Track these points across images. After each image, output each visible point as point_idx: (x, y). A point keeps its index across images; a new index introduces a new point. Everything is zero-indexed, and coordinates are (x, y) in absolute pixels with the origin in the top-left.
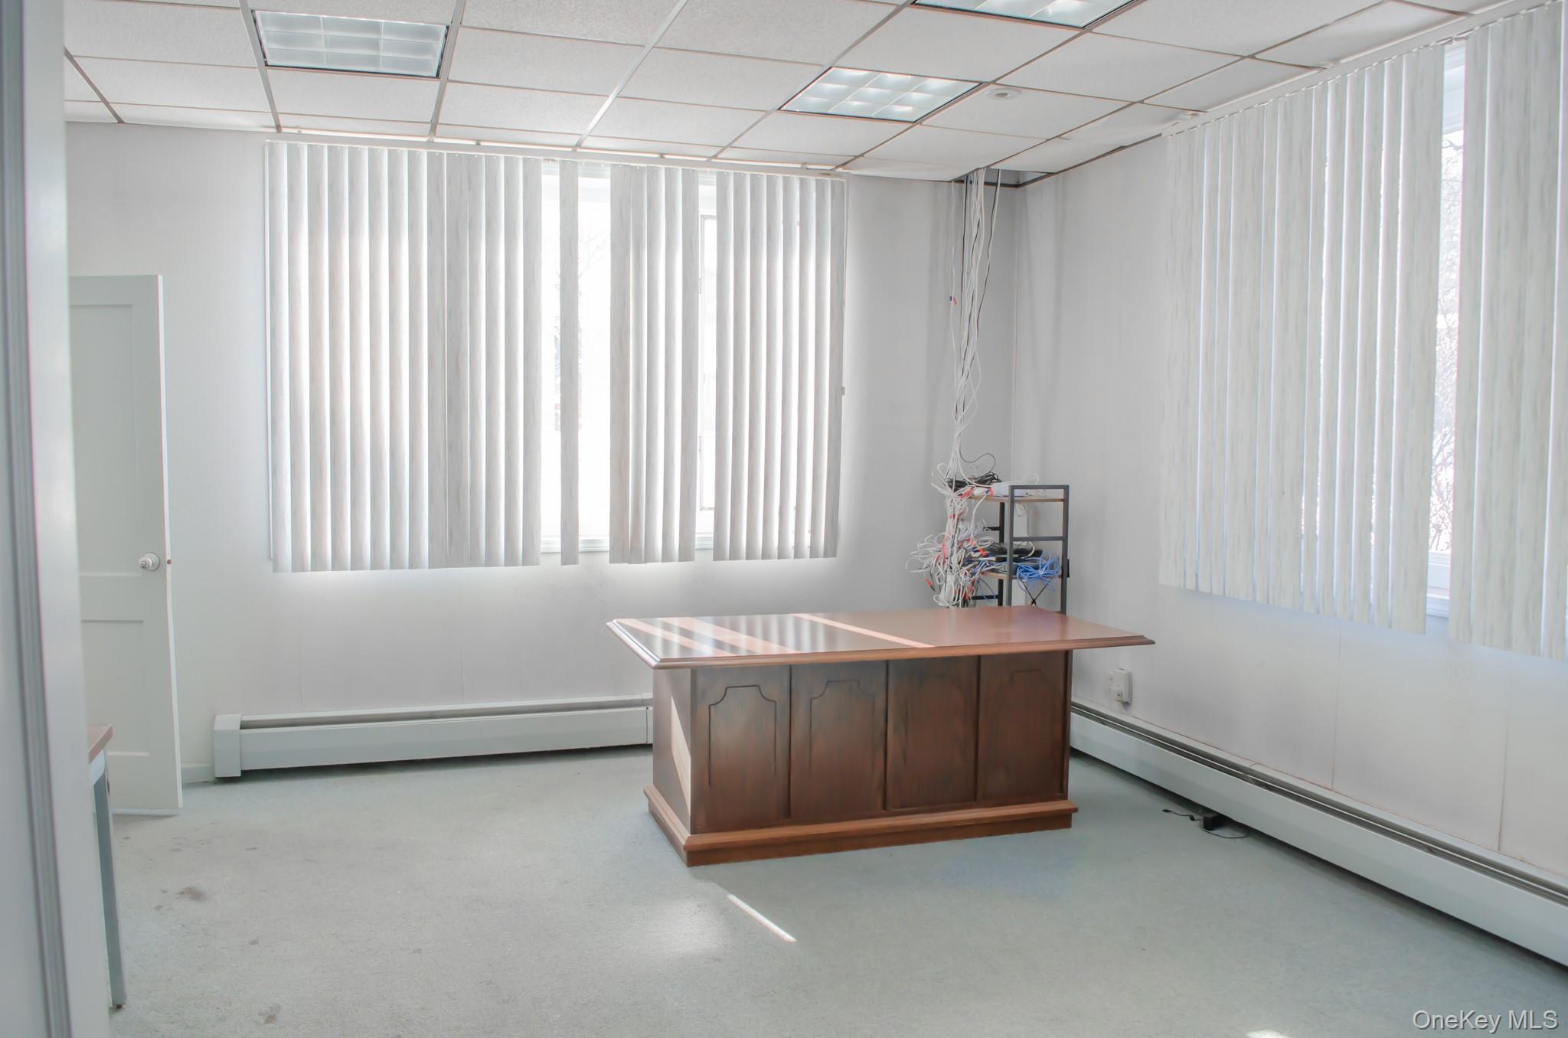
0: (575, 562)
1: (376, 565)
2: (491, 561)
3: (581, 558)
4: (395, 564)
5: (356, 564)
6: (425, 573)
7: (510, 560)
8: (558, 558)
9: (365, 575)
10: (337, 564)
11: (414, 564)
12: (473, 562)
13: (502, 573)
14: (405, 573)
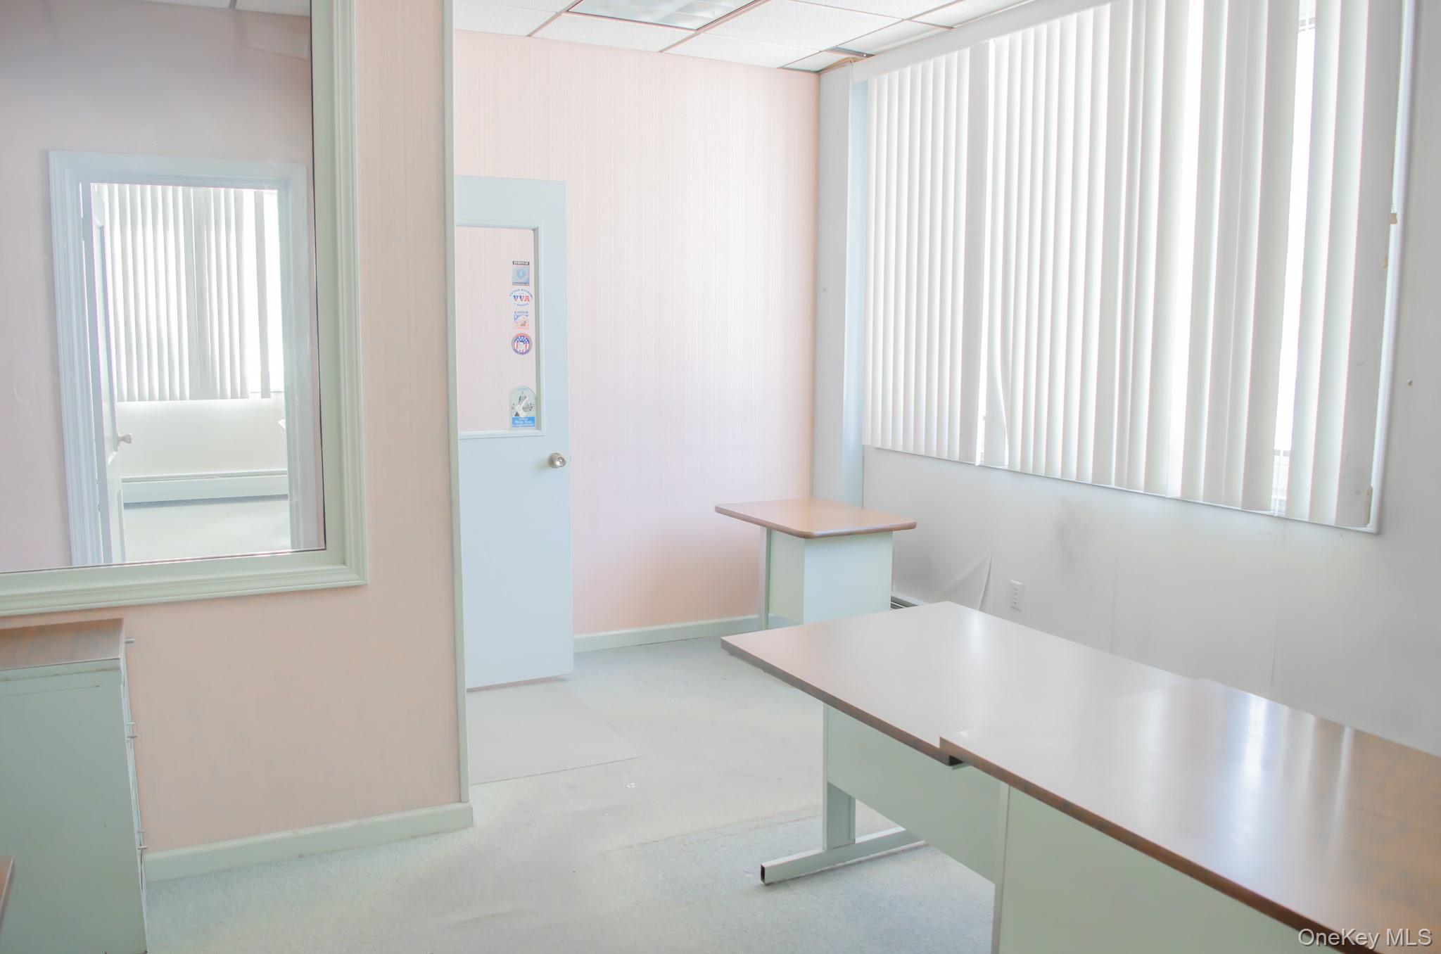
0: (269, 397)
1: (162, 398)
2: (223, 396)
3: (272, 395)
4: (172, 398)
5: (151, 398)
6: (189, 403)
7: (234, 396)
8: (259, 395)
9: (156, 404)
10: (141, 398)
11: (182, 397)
12: (213, 396)
13: (228, 403)
14: (178, 403)
